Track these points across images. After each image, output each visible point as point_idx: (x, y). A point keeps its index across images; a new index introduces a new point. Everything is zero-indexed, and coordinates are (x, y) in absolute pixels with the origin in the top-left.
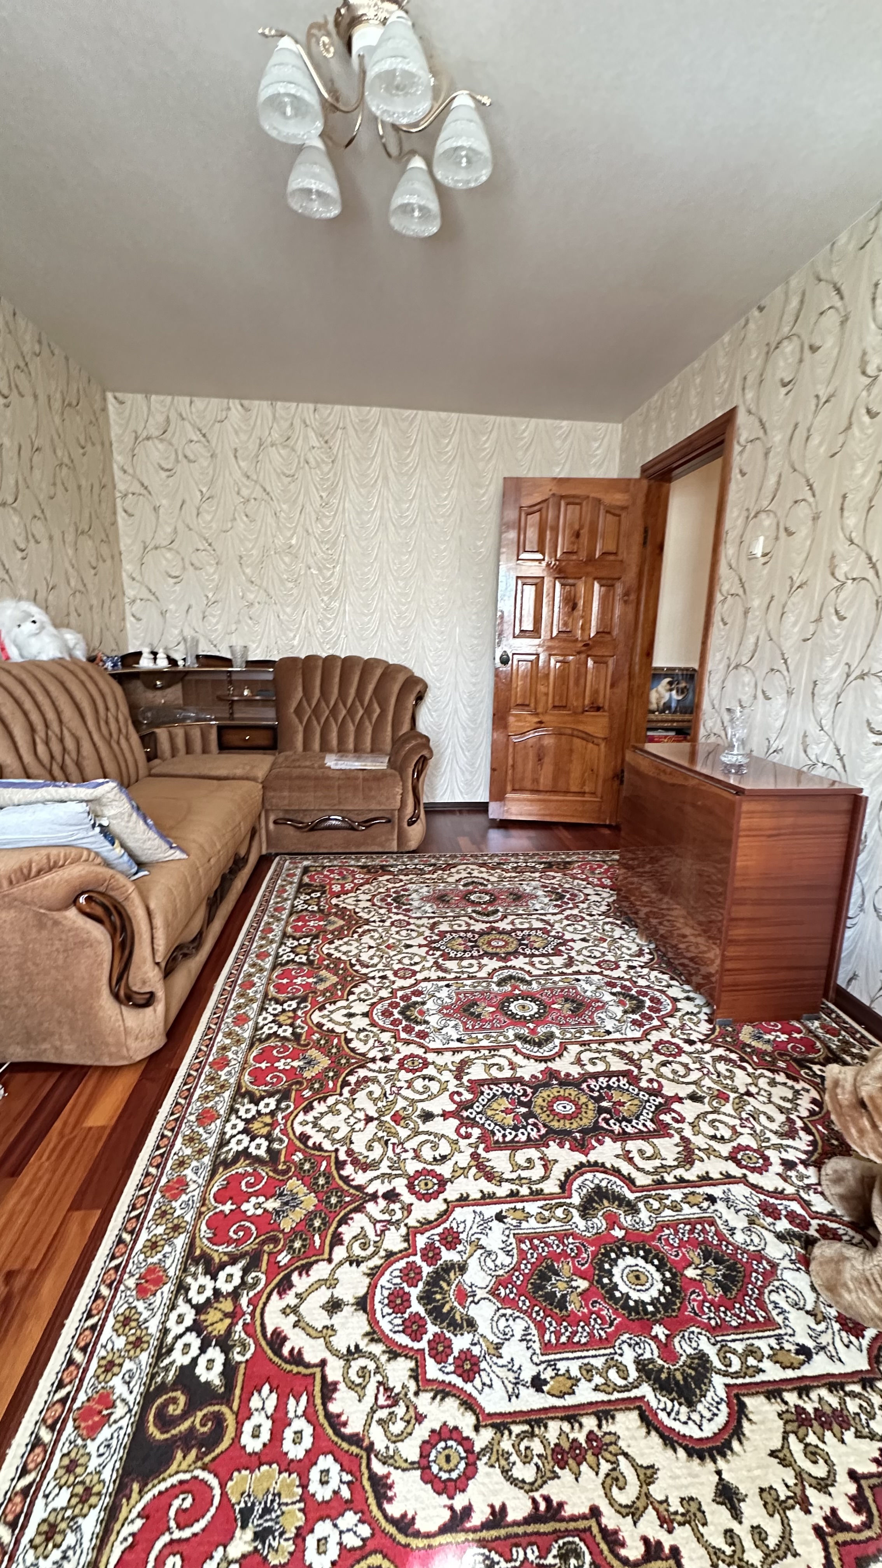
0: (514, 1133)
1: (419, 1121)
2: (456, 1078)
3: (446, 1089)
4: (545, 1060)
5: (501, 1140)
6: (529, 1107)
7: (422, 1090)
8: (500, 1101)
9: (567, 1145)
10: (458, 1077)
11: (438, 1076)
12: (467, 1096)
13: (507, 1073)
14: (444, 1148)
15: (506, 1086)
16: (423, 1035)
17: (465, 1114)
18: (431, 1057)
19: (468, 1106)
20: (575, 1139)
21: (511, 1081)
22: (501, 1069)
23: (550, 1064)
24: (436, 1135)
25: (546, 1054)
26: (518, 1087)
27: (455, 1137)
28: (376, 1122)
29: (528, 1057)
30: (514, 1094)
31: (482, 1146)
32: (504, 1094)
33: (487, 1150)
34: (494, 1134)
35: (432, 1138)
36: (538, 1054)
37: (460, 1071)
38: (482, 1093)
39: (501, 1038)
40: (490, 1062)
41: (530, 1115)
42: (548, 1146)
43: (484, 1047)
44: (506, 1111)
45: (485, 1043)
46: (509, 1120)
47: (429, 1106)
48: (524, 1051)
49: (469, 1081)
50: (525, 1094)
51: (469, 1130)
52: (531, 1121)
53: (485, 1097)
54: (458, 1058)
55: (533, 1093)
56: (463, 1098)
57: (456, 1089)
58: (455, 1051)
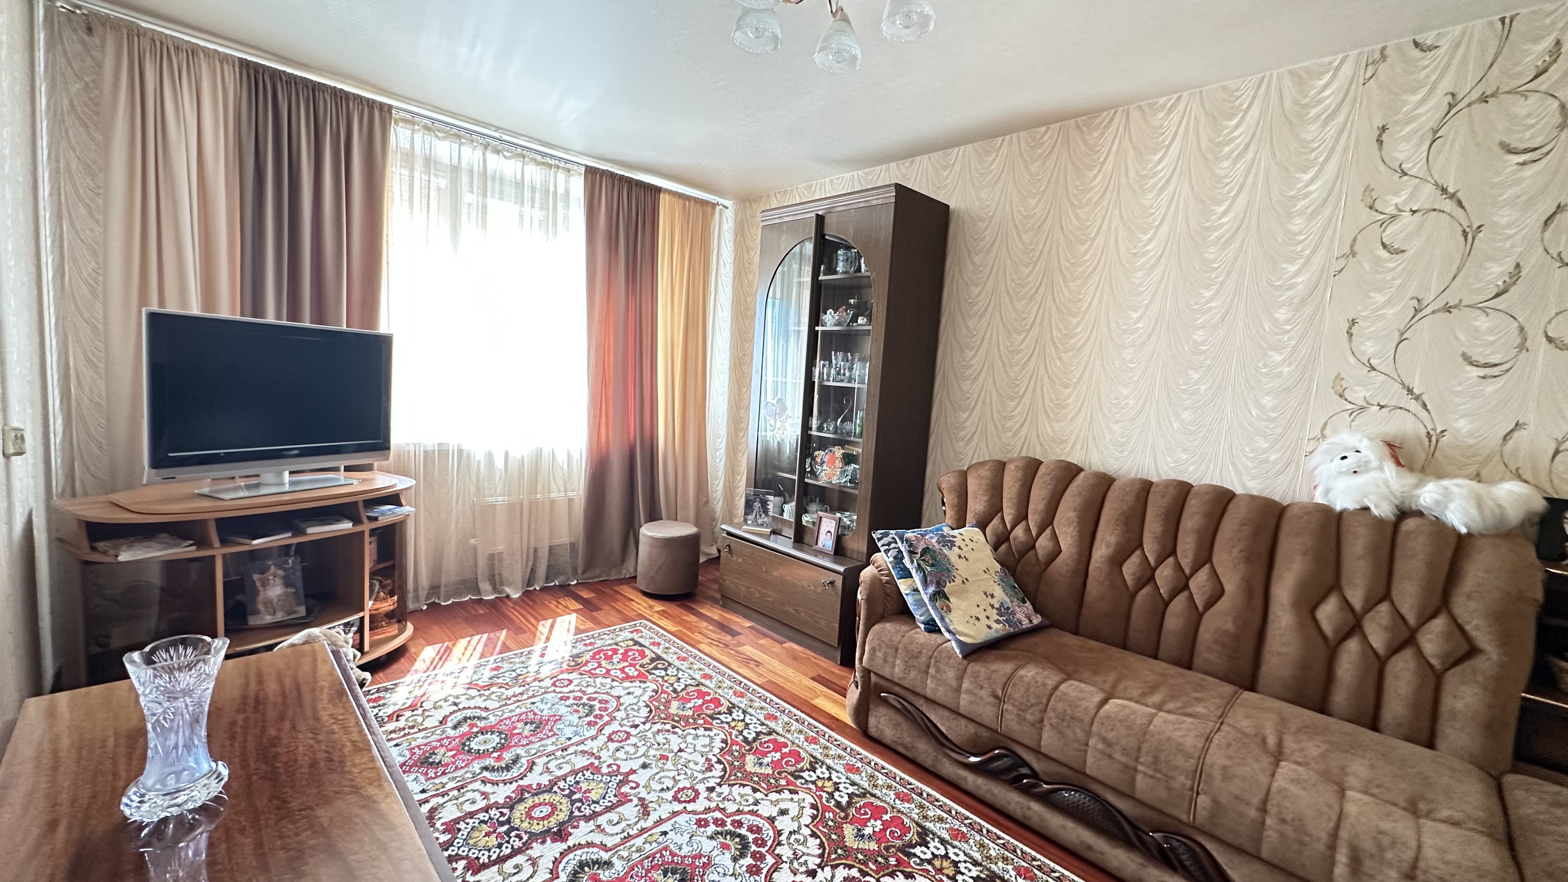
0: (577, 779)
1: (648, 762)
2: (644, 799)
3: (645, 787)
4: (570, 850)
5: (585, 772)
6: (571, 801)
7: (663, 780)
8: (598, 796)
9: (534, 787)
10: (641, 800)
11: (661, 794)
12: (625, 789)
13: (602, 820)
14: (621, 754)
15: (598, 809)
16: (702, 823)
17: (620, 777)
18: (678, 807)
19: (621, 784)
20: (529, 792)
21: (595, 815)
22: (610, 822)
23: (564, 846)
24: (631, 759)
25: (571, 856)
26: (588, 812)
27: (617, 762)
28: (676, 751)
29: (590, 845)
30: (589, 805)
31: (596, 764)
32: (597, 803)
33: (592, 764)
34: (592, 773)
35: (633, 757)
36: (579, 852)
37: (644, 805)
38: (615, 796)
39: (625, 854)
40: (623, 825)
41: (569, 796)
42: (549, 781)
43: (637, 836)
44: (588, 791)
45: (639, 842)
46: (584, 786)
47: (649, 772)
48: (596, 850)
49: (631, 800)
50: (579, 809)
51: (610, 770)
52: (567, 792)
53: (611, 794)
54: (653, 817)
55: (572, 812)
56: (628, 787)
57: (637, 790)
58: (660, 822)
